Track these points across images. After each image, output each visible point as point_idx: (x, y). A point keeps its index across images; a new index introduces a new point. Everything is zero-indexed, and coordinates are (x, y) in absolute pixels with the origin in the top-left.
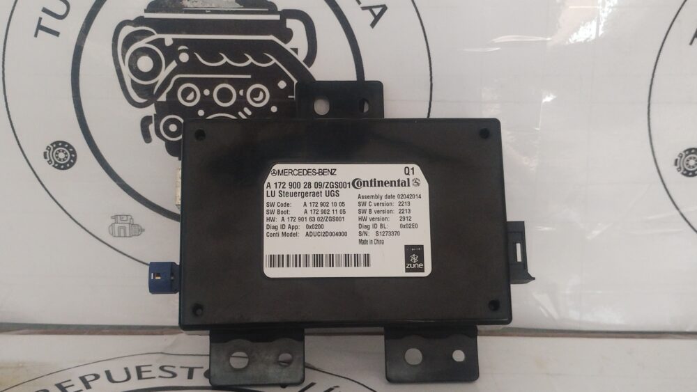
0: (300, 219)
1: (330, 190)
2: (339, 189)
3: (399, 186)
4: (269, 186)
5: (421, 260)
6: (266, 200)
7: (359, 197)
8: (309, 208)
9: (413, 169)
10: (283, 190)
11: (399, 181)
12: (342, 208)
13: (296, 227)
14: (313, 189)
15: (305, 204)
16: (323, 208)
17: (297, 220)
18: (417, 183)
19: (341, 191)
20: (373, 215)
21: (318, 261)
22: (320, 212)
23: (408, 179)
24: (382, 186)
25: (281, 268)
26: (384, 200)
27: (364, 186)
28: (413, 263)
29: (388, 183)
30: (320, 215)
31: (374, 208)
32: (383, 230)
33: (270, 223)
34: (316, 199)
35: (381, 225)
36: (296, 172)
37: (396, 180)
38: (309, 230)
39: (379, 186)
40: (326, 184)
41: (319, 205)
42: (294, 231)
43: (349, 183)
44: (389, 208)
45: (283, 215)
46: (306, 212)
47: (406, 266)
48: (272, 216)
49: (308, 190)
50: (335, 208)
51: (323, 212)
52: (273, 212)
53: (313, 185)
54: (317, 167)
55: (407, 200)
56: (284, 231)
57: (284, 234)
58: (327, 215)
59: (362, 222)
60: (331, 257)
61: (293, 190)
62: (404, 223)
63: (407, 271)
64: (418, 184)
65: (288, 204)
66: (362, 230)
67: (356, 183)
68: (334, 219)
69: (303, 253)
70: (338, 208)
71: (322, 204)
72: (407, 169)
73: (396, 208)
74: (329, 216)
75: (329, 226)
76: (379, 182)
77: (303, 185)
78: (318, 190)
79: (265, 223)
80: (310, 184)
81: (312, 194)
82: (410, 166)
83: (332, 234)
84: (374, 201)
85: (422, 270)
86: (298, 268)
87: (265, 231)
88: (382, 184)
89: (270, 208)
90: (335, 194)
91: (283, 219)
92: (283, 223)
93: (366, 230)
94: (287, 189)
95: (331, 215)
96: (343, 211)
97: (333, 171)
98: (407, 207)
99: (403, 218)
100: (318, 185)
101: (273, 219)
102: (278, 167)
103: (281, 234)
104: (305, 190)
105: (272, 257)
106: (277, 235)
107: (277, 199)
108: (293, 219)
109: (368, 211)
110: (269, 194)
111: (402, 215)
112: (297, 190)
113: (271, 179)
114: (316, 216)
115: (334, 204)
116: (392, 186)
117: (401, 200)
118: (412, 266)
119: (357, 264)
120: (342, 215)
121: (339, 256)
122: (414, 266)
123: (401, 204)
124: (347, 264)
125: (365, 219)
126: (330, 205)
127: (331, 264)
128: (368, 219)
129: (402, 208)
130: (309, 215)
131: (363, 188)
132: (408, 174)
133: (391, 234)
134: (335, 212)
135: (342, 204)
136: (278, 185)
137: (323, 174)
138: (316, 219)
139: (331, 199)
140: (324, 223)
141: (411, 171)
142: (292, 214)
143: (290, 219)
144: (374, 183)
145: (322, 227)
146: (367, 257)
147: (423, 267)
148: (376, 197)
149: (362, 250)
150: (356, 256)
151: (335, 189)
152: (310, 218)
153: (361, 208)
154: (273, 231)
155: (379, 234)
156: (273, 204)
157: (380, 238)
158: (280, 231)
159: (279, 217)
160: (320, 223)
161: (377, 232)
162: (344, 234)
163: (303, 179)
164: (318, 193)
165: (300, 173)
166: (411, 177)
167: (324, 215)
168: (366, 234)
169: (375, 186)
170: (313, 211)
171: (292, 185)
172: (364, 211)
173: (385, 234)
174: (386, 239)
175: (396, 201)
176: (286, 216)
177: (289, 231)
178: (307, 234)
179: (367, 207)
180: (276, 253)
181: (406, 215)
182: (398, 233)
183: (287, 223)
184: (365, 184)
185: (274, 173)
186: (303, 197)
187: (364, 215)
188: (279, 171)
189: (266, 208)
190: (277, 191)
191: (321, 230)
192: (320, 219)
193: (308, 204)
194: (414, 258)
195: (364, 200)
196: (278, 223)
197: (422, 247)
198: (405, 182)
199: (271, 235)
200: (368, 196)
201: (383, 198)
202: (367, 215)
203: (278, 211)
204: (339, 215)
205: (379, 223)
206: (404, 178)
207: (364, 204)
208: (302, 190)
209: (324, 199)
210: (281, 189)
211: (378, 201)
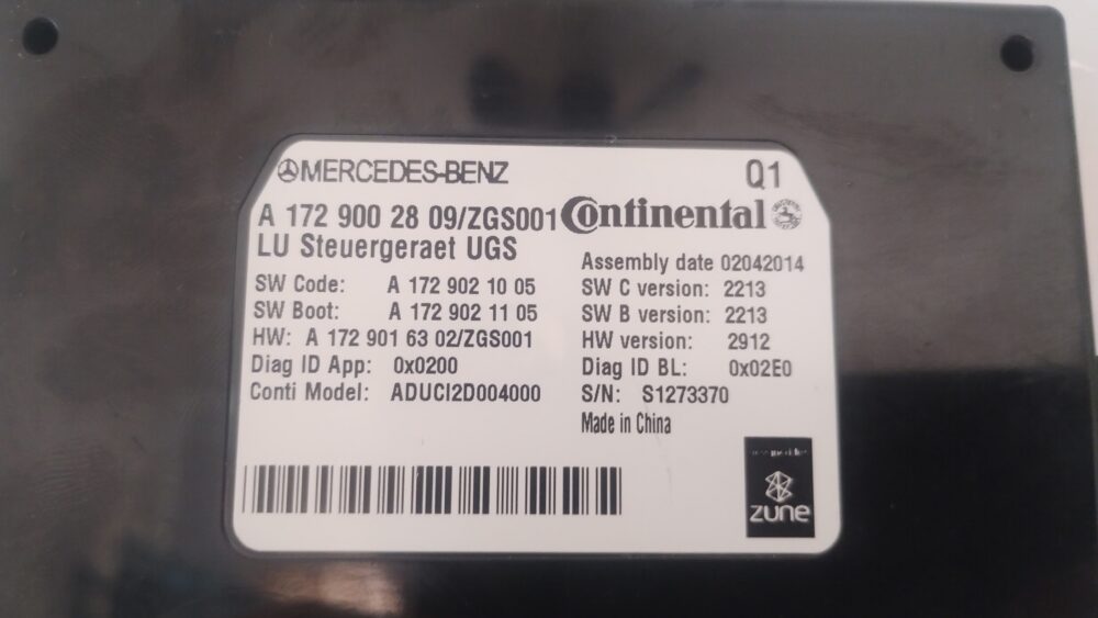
0: (376, 338)
1: (485, 234)
2: (515, 232)
3: (726, 224)
4: (267, 217)
5: (803, 492)
6: (255, 265)
7: (587, 261)
8: (406, 298)
9: (775, 166)
10: (316, 232)
11: (726, 208)
12: (525, 300)
13: (358, 367)
14: (424, 232)
15: (394, 285)
16: (459, 299)
17: (362, 339)
18: (791, 219)
19: (525, 239)
20: (636, 327)
21: (433, 490)
22: (445, 313)
23: (760, 204)
24: (668, 224)
25: (296, 516)
26: (673, 275)
27: (605, 223)
28: (772, 504)
29: (690, 214)
30: (446, 324)
31: (637, 303)
32: (669, 380)
33: (265, 350)
34: (432, 267)
35: (662, 363)
36: (365, 171)
37: (718, 206)
38: (404, 379)
39: (656, 223)
40: (469, 215)
41: (443, 287)
42: (351, 381)
43: (552, 213)
44: (691, 303)
45: (315, 323)
46: (395, 311)
47: (750, 512)
48: (272, 323)
49: (407, 235)
50: (499, 300)
51: (456, 312)
52: (276, 310)
53: (423, 216)
54: (442, 153)
55: (754, 275)
56: (314, 379)
57: (313, 391)
58: (469, 324)
59: (594, 352)
60: (480, 476)
61: (353, 234)
62: (744, 357)
63: (755, 531)
64: (794, 221)
65: (334, 283)
66: (596, 380)
67: (579, 214)
68: (496, 339)
69: (378, 461)
70: (512, 299)
71: (455, 286)
72: (755, 168)
73: (715, 303)
74: (476, 326)
75: (477, 365)
76: (656, 210)
77: (387, 217)
78: (443, 234)
79: (249, 348)
80: (413, 212)
81: (418, 248)
82: (768, 156)
83: (486, 393)
84: (638, 277)
85: (806, 530)
86: (359, 517)
87: (247, 377)
88: (669, 217)
89: (267, 296)
90: (503, 249)
91: (312, 338)
92: (312, 350)
93: (608, 380)
94: (333, 230)
95: (486, 323)
96: (527, 312)
97: (497, 169)
98: (756, 302)
99: (739, 342)
100: (445, 216)
101: (276, 337)
102: (301, 151)
103: (301, 391)
104: (396, 235)
105: (266, 475)
106: (287, 392)
107: (293, 264)
108: (350, 335)
109: (615, 314)
110: (268, 247)
111: (738, 329)
112: (367, 234)
113: (275, 191)
114: (432, 327)
115: (498, 285)
116: (701, 224)
117: (734, 276)
118: (772, 514)
119: (573, 505)
120: (524, 326)
121: (508, 474)
122: (780, 514)
123: (734, 291)
124: (538, 504)
125: (605, 340)
126: (484, 287)
127: (480, 504)
128: (616, 342)
129: (735, 302)
130: (407, 323)
131: (601, 232)
132: (759, 184)
133: (698, 395)
134: (500, 313)
135: (526, 285)
136: (301, 213)
137: (461, 178)
138: (431, 338)
139: (485, 269)
140: (460, 352)
141: (769, 175)
142: (345, 320)
143: (339, 336)
144: (636, 213)
145: (450, 365)
146: (610, 480)
147: (811, 518)
148: (646, 262)
149: (593, 453)
150: (573, 477)
151: (501, 234)
152: (410, 335)
153: (593, 299)
154: (276, 380)
155: (656, 394)
156: (277, 283)
157: (658, 409)
158: (300, 378)
159: (298, 329)
160: (447, 352)
161: (647, 389)
162: (531, 393)
163: (387, 196)
164: (440, 245)
165: (382, 173)
166: (770, 195)
167: (459, 325)
168: (608, 394)
169: (643, 223)
170: (422, 310)
171: (349, 215)
172: (603, 313)
173: (676, 397)
174: (679, 412)
175: (715, 279)
176: (323, 327)
177: (332, 380)
178: (397, 393)
179: (614, 299)
180: (281, 461)
181: (749, 328)
182: (722, 394)
183: (325, 351)
184: (607, 215)
185: (288, 171)
186: (387, 259)
187: (601, 326)
188: (305, 164)
189: (251, 296)
190: (296, 235)
191: (446, 378)
192: (447, 339)
193: (404, 284)
194: (780, 486)
195: (603, 274)
196: (294, 349)
197: (806, 444)
198: (748, 213)
199: (268, 393)
200: (619, 260)
201: (672, 265)
202: (614, 325)
203: (297, 306)
204: (513, 324)
205: (653, 356)
206: (745, 197)
207: (604, 287)
208: (385, 232)
209: (461, 266)
210: (311, 229)
211: (653, 276)
